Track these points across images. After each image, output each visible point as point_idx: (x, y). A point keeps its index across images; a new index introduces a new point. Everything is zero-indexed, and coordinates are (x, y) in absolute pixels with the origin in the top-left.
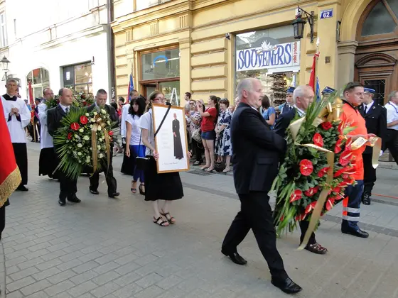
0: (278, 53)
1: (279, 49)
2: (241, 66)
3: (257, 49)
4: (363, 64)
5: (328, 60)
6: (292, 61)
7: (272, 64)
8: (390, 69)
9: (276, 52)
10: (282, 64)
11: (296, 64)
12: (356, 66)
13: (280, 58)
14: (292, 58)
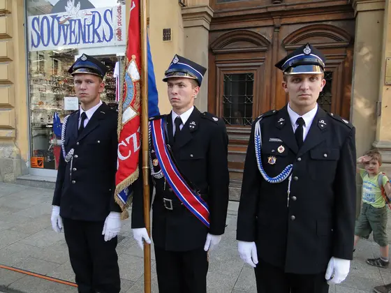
0: (93, 23)
1: (94, 16)
2: (36, 43)
3: (59, 14)
4: (221, 47)
5: (167, 35)
6: (115, 37)
7: (84, 42)
8: (260, 56)
9: (89, 22)
10: (99, 41)
11: (120, 43)
12: (210, 50)
13: (95, 31)
14: (115, 32)
